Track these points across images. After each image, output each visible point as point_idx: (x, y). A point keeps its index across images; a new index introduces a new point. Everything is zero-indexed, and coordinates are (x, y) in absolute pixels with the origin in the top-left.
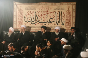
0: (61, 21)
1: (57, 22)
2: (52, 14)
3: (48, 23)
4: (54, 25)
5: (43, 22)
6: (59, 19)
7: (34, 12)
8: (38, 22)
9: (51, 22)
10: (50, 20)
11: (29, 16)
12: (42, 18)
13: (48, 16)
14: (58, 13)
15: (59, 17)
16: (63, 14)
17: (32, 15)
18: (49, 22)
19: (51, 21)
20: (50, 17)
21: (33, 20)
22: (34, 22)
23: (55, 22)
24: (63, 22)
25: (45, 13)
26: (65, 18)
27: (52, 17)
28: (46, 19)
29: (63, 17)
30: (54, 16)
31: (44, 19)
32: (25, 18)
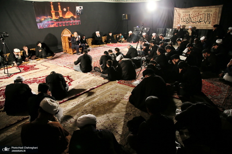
0: (208, 21)
1: (205, 22)
2: (201, 16)
3: (199, 22)
4: (202, 24)
5: (195, 22)
6: (207, 19)
7: (189, 14)
8: (191, 22)
9: (200, 22)
10: (200, 20)
11: (184, 18)
12: (194, 19)
13: (199, 17)
14: (207, 14)
15: (207, 18)
16: (210, 15)
17: (187, 16)
18: (199, 21)
19: (201, 21)
20: (200, 18)
21: (187, 20)
22: (188, 22)
23: (204, 21)
24: (210, 22)
25: (197, 15)
26: (212, 19)
27: (201, 18)
28: (197, 19)
29: (210, 18)
30: (203, 17)
31: (195, 20)
32: (182, 19)
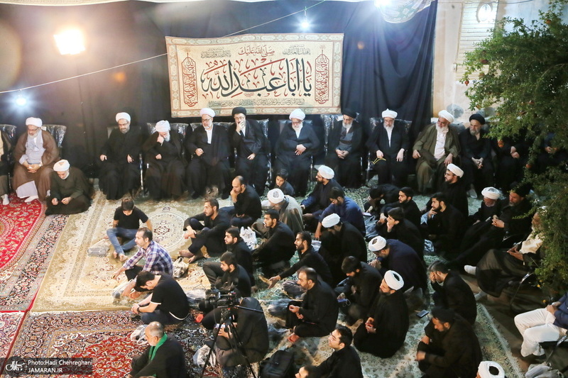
0: (301, 84)
1: (292, 88)
2: (275, 67)
3: (268, 90)
4: (283, 96)
5: (253, 87)
6: (296, 80)
7: (227, 62)
8: (239, 90)
9: (274, 88)
10: (273, 82)
11: (212, 75)
12: (251, 78)
13: (267, 72)
14: (294, 62)
15: (295, 74)
16: (306, 65)
17: (220, 70)
18: (269, 88)
19: (275, 85)
20: (273, 74)
21: (225, 85)
22: (230, 91)
23: (287, 85)
24: (308, 88)
25: (259, 63)
26: (313, 77)
27: (277, 75)
28: (260, 78)
29: (306, 75)
30: (281, 72)
31: (256, 81)
32: (203, 81)
